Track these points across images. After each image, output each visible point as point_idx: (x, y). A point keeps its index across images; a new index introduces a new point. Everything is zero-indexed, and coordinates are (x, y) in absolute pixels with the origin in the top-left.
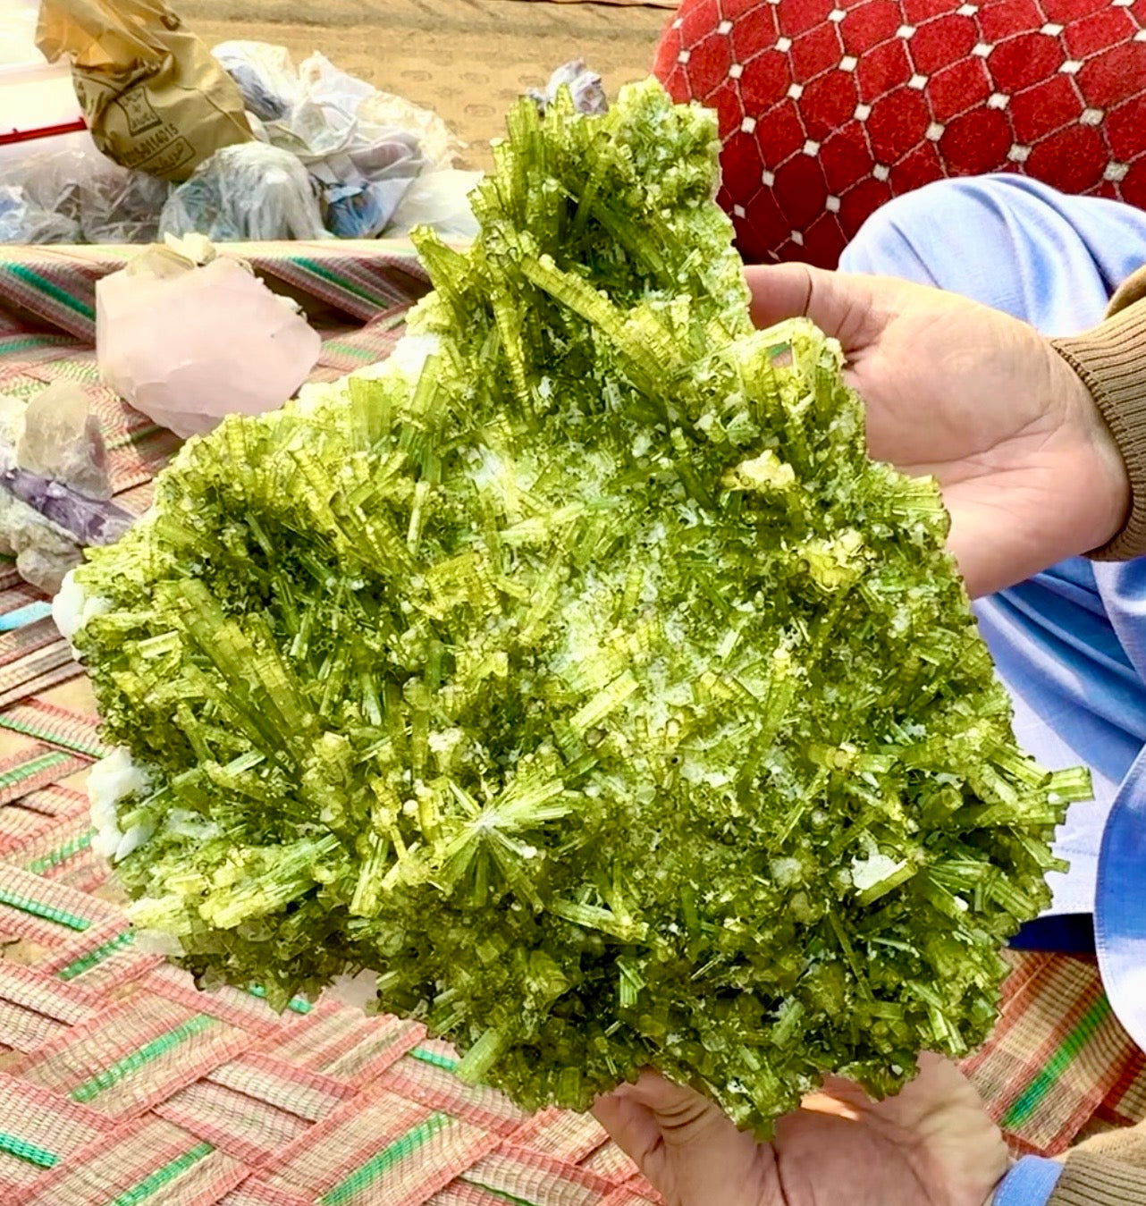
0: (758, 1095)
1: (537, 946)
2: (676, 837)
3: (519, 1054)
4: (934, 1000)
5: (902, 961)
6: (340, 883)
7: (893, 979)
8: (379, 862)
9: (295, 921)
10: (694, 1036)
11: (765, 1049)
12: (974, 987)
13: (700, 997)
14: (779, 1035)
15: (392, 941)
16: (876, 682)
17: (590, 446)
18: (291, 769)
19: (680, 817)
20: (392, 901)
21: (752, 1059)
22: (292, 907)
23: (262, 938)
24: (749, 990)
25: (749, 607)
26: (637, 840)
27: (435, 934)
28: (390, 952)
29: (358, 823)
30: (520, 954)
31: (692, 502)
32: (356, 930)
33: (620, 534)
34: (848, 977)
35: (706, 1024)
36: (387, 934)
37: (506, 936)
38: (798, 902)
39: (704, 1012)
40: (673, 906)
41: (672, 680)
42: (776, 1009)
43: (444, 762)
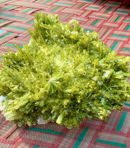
0: (103, 113)
1: (63, 99)
2: (78, 79)
3: (66, 118)
4: (122, 91)
5: (116, 88)
6: (32, 97)
7: (115, 91)
8: (37, 92)
9: (27, 106)
10: (91, 107)
11: (102, 106)
12: (127, 87)
13: (89, 101)
14: (103, 104)
15: (42, 104)
16: (97, 54)
17: (53, 45)
18: (23, 86)
19: (78, 76)
20: (40, 97)
21: (100, 108)
22: (27, 104)
23: (23, 111)
24: (96, 98)
25: (78, 51)
26: (73, 81)
27: (48, 101)
28: (42, 106)
29: (33, 89)
30: (61, 101)
31: (67, 44)
32: (36, 104)
33: (59, 50)
34: (109, 92)
35: (91, 105)
36: (41, 103)
37: (59, 99)
38: (98, 83)
39: (91, 103)
40: (81, 88)
41: (71, 62)
42: (100, 101)
43: (43, 76)
